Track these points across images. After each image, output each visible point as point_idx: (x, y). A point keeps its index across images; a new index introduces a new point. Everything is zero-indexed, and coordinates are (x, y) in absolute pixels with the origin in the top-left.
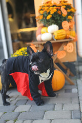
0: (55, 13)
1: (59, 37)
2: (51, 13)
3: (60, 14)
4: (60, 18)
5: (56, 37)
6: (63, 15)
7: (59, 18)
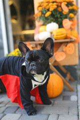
0: (55, 10)
1: (59, 37)
2: (50, 10)
3: (60, 10)
4: (61, 15)
5: (55, 37)
6: (63, 12)
7: (59, 16)
